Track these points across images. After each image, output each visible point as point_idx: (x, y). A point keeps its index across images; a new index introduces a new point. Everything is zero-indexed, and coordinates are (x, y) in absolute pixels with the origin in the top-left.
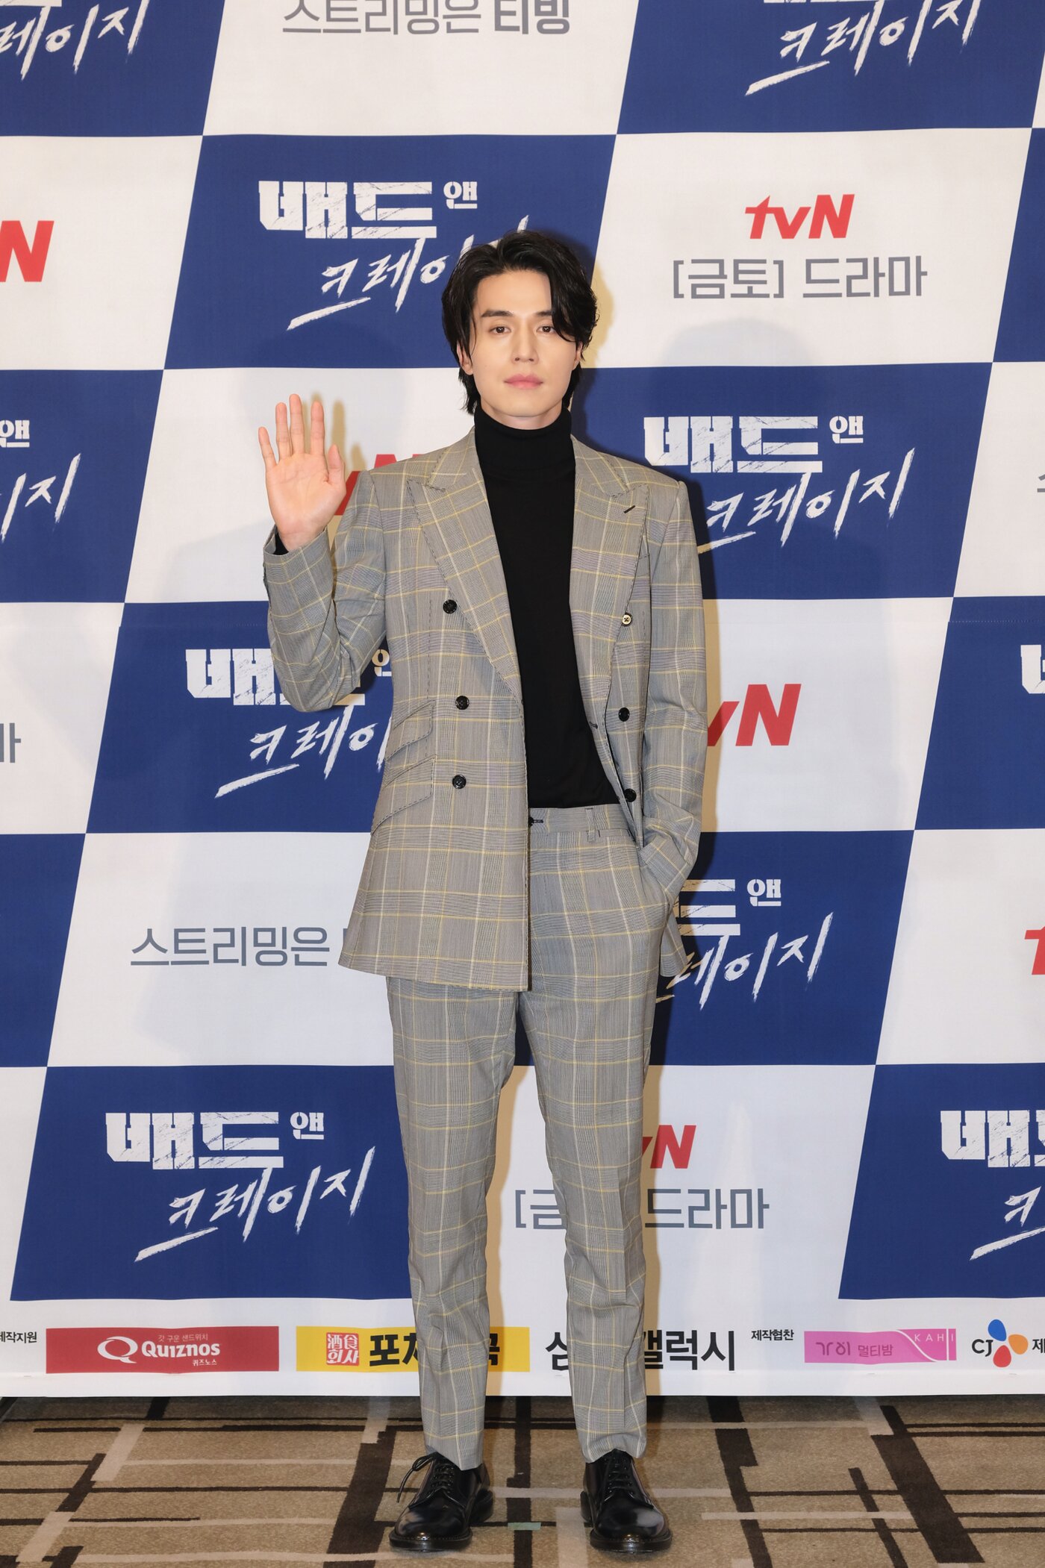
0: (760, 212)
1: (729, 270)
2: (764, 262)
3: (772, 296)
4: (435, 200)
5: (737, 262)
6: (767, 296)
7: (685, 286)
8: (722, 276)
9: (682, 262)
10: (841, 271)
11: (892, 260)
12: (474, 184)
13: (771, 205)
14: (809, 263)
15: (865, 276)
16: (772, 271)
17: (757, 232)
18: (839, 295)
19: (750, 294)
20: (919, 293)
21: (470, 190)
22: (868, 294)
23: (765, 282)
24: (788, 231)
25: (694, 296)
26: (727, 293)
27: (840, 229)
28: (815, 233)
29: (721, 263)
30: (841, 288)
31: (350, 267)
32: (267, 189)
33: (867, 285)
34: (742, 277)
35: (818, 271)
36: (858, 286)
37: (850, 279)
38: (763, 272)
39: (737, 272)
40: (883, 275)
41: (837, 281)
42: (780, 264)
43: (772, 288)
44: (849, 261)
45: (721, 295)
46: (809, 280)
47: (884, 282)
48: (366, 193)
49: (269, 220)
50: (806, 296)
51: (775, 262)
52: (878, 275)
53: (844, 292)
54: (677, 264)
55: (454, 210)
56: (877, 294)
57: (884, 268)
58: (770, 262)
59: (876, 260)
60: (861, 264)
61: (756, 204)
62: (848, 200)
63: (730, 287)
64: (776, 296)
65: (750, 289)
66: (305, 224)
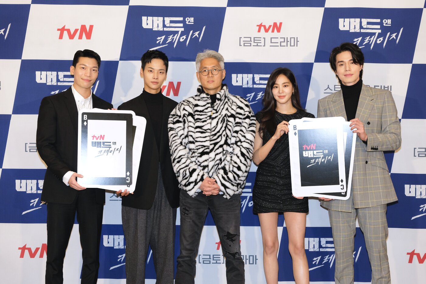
0: (260, 26)
1: (252, 40)
2: (261, 38)
3: (262, 46)
4: (184, 22)
5: (254, 38)
6: (261, 46)
7: (242, 43)
8: (251, 41)
9: (241, 38)
10: (279, 40)
11: (291, 38)
12: (193, 18)
13: (263, 24)
14: (271, 38)
15: (284, 42)
16: (263, 40)
17: (259, 31)
18: (278, 46)
19: (257, 45)
20: (297, 46)
21: (192, 19)
22: (285, 46)
23: (261, 43)
24: (267, 31)
25: (244, 46)
26: (252, 45)
27: (279, 30)
28: (273, 31)
29: (251, 38)
30: (279, 44)
31: (163, 37)
32: (144, 19)
33: (285, 44)
34: (255, 41)
35: (273, 40)
36: (283, 44)
37: (281, 42)
38: (261, 40)
39: (254, 40)
40: (289, 41)
41: (278, 43)
42: (264, 38)
43: (262, 44)
44: (281, 38)
45: (251, 46)
46: (271, 42)
47: (289, 43)
48: (167, 20)
49: (144, 26)
50: (270, 46)
51: (263, 38)
52: (287, 41)
53: (279, 45)
54: (240, 38)
55: (188, 24)
56: (287, 46)
57: (289, 40)
58: (262, 38)
59: (287, 38)
60: (283, 39)
61: (259, 24)
62: (281, 24)
63: (253, 44)
64: (263, 46)
65: (257, 44)
66: (153, 27)
